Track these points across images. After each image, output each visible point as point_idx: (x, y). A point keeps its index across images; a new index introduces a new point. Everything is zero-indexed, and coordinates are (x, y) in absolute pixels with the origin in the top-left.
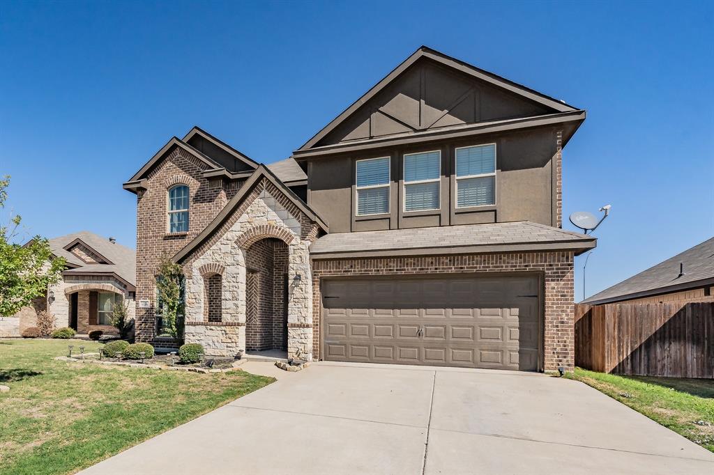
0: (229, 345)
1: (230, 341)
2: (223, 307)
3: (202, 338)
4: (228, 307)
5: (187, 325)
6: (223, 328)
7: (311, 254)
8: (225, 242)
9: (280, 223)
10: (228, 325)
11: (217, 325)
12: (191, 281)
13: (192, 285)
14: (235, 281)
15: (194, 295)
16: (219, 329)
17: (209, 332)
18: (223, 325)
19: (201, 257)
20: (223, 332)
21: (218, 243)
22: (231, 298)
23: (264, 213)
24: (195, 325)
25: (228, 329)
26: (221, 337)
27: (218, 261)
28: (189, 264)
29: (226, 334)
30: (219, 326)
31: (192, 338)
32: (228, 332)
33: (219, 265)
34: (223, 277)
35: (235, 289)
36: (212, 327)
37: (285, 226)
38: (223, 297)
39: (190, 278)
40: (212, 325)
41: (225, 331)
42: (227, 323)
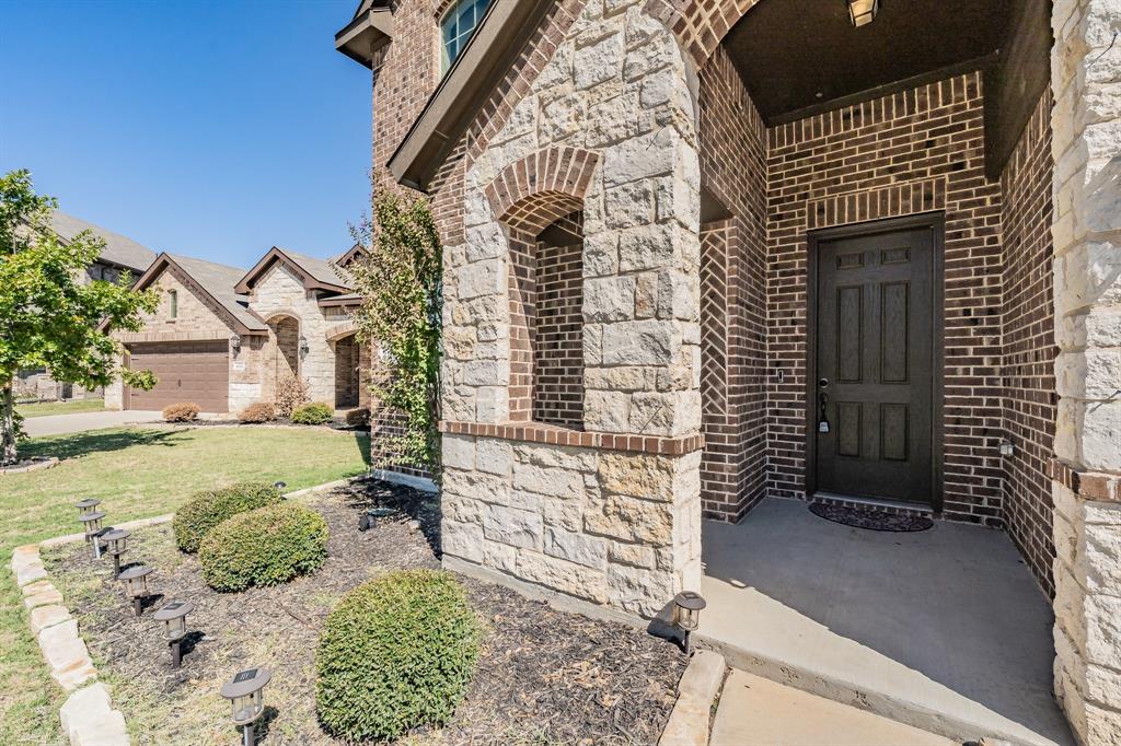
0: (622, 551)
1: (622, 530)
2: (588, 358)
3: (503, 495)
4: (611, 355)
5: (449, 434)
6: (592, 461)
10: (613, 446)
11: (562, 445)
12: (458, 249)
13: (464, 269)
14: (648, 213)
15: (472, 311)
16: (571, 462)
17: (528, 476)
18: (587, 448)
19: (495, 140)
20: (592, 481)
21: (566, 48)
22: (628, 309)
24: (474, 438)
25: (615, 469)
26: (582, 504)
27: (564, 136)
28: (451, 181)
29: (606, 493)
30: (574, 449)
31: (464, 488)
32: (614, 485)
33: (568, 153)
34: (590, 207)
35: (649, 259)
36: (543, 454)
38: (588, 308)
39: (458, 237)
40: (545, 443)
41: (599, 476)
42: (607, 439)
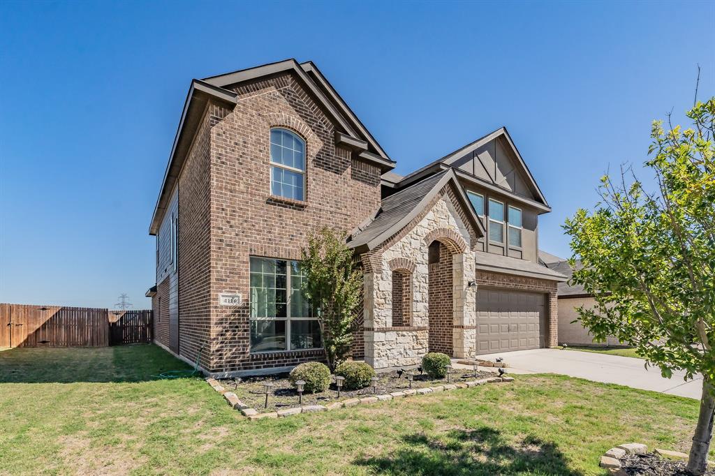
0: (420, 351)
1: (420, 347)
3: (394, 346)
4: (418, 310)
5: (378, 331)
6: (415, 333)
7: (477, 264)
8: (414, 236)
9: (458, 231)
10: (419, 329)
12: (379, 275)
13: (381, 282)
15: (384, 294)
16: (410, 334)
17: (400, 339)
18: (413, 330)
19: (391, 248)
20: (414, 338)
21: (408, 236)
22: (421, 300)
23: (446, 216)
24: (385, 332)
25: (419, 334)
27: (408, 257)
28: (378, 254)
29: (417, 339)
30: (410, 331)
31: (381, 347)
32: (419, 338)
33: (410, 261)
34: (414, 276)
36: (404, 333)
37: (461, 235)
38: (414, 298)
39: (379, 271)
40: (405, 330)
41: (416, 336)
42: (418, 327)
